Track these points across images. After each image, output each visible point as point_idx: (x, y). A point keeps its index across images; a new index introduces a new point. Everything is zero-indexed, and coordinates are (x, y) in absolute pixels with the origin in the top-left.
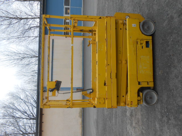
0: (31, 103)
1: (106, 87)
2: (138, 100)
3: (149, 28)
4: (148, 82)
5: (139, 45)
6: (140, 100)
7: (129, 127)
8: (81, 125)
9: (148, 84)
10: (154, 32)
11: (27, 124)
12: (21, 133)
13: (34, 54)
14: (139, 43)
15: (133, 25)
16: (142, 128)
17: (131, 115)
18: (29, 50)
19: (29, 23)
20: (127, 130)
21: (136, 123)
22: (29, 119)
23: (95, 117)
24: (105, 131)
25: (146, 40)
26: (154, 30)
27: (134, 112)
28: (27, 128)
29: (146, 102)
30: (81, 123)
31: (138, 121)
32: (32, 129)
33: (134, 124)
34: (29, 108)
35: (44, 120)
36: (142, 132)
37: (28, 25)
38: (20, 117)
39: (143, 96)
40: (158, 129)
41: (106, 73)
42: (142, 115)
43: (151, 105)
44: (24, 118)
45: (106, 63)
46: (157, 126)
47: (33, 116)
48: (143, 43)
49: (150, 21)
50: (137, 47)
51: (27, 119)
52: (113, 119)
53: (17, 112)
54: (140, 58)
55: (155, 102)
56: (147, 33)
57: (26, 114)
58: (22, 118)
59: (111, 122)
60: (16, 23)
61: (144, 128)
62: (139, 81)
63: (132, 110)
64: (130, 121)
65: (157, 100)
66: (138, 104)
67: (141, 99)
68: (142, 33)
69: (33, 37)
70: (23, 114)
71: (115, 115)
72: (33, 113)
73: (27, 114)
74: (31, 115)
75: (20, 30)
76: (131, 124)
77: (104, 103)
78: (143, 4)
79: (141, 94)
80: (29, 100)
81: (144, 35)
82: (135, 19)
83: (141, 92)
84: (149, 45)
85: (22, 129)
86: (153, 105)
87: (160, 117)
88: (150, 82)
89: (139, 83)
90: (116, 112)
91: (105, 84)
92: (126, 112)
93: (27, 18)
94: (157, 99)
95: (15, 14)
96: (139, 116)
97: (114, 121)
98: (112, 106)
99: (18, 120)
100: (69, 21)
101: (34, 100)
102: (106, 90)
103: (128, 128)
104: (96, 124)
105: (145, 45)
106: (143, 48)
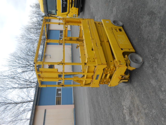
1: (94, 51)
4: (129, 49)
14: (114, 29)
25: (119, 28)
41: (92, 44)
45: (91, 38)
54: (118, 36)
56: (118, 25)
67: (127, 59)
77: (94, 61)
81: (116, 26)
83: (126, 55)
84: (121, 30)
88: (131, 49)
89: (122, 49)
91: (92, 50)
94: (142, 59)
98: (102, 64)
102: (94, 53)
106: (118, 31)
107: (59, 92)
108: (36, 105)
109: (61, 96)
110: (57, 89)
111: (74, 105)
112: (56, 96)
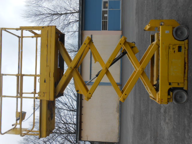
0: (70, 96)
2: (168, 99)
3: (182, 33)
5: (171, 50)
6: (170, 99)
7: (162, 122)
8: (118, 120)
9: (178, 85)
10: (187, 37)
11: (68, 115)
12: (63, 122)
13: (73, 48)
14: (171, 48)
15: (166, 32)
16: (174, 123)
17: (165, 112)
18: (68, 45)
19: (68, 19)
20: (161, 126)
21: (169, 119)
22: (69, 110)
23: (132, 113)
24: (141, 126)
25: (179, 45)
26: (187, 35)
27: (167, 110)
28: (67, 118)
29: (176, 100)
30: (119, 118)
31: (171, 118)
32: (72, 120)
33: (167, 120)
34: (69, 101)
35: (83, 112)
36: (174, 127)
37: (67, 20)
38: (61, 108)
39: (173, 95)
40: (187, 124)
42: (174, 112)
43: (181, 103)
44: (65, 110)
46: (186, 122)
47: (73, 108)
48: (175, 48)
49: (184, 27)
50: (169, 51)
51: (67, 110)
52: (149, 115)
53: (59, 104)
54: (172, 62)
55: (185, 101)
56: (180, 38)
57: (66, 106)
58: (63, 109)
59: (147, 118)
60: (57, 19)
61: (175, 123)
62: (170, 82)
63: (166, 107)
64: (163, 118)
65: (186, 100)
66: (168, 102)
68: (175, 39)
69: (71, 32)
70: (64, 105)
71: (151, 111)
72: (72, 105)
73: (68, 106)
74: (71, 107)
75: (60, 25)
76: (165, 120)
78: (180, 8)
79: (171, 93)
80: (69, 94)
81: (176, 41)
82: (169, 26)
83: (172, 92)
84: (181, 49)
85: (63, 119)
86: (183, 103)
87: (188, 114)
88: (180, 84)
89: (170, 84)
90: (152, 108)
92: (161, 109)
93: (66, 14)
94: (187, 98)
95: (55, 11)
96: (172, 113)
97: (149, 117)
99: (60, 110)
100: (107, 16)
101: (73, 93)
103: (161, 124)
104: (133, 120)
105: (178, 49)
106: (175, 52)
107: (106, 15)
108: (82, 30)
109: (108, 20)
110: (103, 11)
111: (121, 31)
112: (102, 20)
